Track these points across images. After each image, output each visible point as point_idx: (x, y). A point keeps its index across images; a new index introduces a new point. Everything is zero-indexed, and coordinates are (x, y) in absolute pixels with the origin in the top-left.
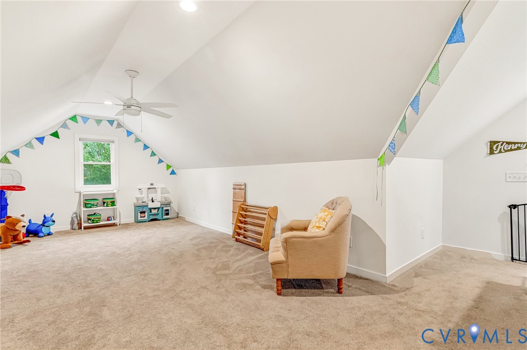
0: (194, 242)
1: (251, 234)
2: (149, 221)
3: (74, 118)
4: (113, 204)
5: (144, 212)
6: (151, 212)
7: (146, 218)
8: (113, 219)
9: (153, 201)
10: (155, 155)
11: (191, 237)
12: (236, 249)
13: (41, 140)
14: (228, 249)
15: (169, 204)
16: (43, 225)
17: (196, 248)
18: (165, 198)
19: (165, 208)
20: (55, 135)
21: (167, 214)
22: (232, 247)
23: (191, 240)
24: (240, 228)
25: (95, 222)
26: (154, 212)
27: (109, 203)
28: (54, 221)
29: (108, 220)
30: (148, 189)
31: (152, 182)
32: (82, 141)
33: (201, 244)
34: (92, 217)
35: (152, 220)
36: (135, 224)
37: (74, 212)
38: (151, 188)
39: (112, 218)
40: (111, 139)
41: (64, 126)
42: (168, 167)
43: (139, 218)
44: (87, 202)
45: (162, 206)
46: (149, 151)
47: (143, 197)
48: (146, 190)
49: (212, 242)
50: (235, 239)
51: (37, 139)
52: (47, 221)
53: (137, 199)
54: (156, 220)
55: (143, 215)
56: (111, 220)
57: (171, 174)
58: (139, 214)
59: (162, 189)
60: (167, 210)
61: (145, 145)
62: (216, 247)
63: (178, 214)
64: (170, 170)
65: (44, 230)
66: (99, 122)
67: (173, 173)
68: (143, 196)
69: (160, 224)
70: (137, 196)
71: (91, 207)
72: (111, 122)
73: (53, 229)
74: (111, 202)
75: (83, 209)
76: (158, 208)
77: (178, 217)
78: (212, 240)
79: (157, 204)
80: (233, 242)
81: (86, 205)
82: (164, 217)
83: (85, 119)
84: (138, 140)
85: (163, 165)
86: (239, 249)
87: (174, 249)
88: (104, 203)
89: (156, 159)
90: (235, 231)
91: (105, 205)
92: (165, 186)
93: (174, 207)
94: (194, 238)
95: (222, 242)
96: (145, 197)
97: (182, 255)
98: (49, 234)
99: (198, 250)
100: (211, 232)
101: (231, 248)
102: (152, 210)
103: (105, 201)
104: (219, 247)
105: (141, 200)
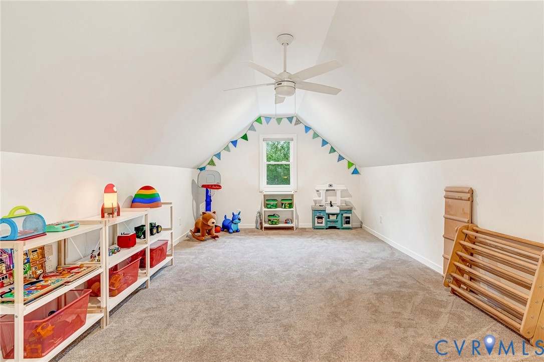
0: (376, 276)
1: (486, 288)
2: (327, 229)
3: (259, 120)
4: (291, 205)
5: (321, 218)
6: (329, 218)
7: (323, 224)
8: (290, 222)
9: (331, 206)
10: (335, 151)
11: (373, 265)
12: (454, 314)
13: (234, 143)
14: (436, 309)
15: (349, 211)
16: (232, 222)
17: (376, 290)
18: (346, 202)
19: (345, 215)
20: (245, 137)
21: (348, 223)
22: (445, 307)
23: (371, 270)
24: (461, 272)
25: (274, 223)
26: (333, 218)
27: (286, 205)
28: (240, 220)
29: (286, 223)
30: (327, 190)
31: (331, 183)
32: (265, 142)
33: (386, 284)
34: (272, 218)
35: (330, 228)
36: (313, 230)
37: (258, 211)
38: (330, 190)
39: (290, 220)
40: (290, 136)
41: (252, 128)
42: (350, 164)
43: (316, 224)
44: (268, 203)
45: (342, 212)
46: (328, 147)
47: (321, 200)
48: (324, 192)
49: (403, 285)
50: (450, 289)
51: (232, 142)
52: (235, 218)
53: (315, 202)
54: (334, 228)
55: (320, 221)
56: (289, 223)
57: (353, 173)
58: (316, 219)
59: (342, 191)
60: (348, 218)
61: (323, 140)
62: (411, 296)
63: (362, 223)
64: (352, 169)
65: (233, 227)
66: (279, 120)
67: (356, 172)
68: (321, 198)
69: (338, 235)
70: (314, 199)
71: (271, 208)
72: (290, 119)
73: (241, 226)
74: (289, 204)
75: (265, 209)
76: (337, 215)
77: (361, 228)
78: (405, 279)
79: (335, 210)
80: (444, 295)
81: (266, 206)
82: (344, 226)
83: (268, 119)
84: (316, 135)
85: (344, 163)
86: (460, 318)
87: (342, 282)
88: (282, 204)
89: (335, 156)
90: (449, 275)
91: (283, 207)
92: (345, 188)
93: (357, 214)
94: (377, 268)
95: (424, 289)
96: (323, 199)
97: (350, 299)
98: (237, 231)
99: (379, 296)
100: (405, 261)
101: (442, 310)
102: (330, 216)
103: (284, 202)
104: (418, 300)
105: (319, 203)
